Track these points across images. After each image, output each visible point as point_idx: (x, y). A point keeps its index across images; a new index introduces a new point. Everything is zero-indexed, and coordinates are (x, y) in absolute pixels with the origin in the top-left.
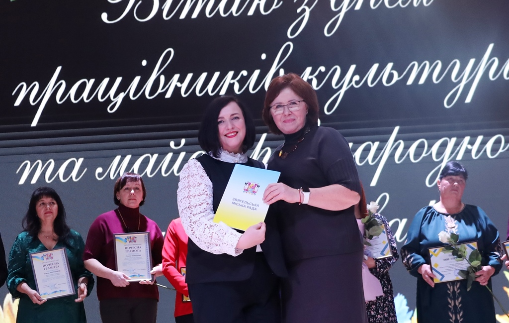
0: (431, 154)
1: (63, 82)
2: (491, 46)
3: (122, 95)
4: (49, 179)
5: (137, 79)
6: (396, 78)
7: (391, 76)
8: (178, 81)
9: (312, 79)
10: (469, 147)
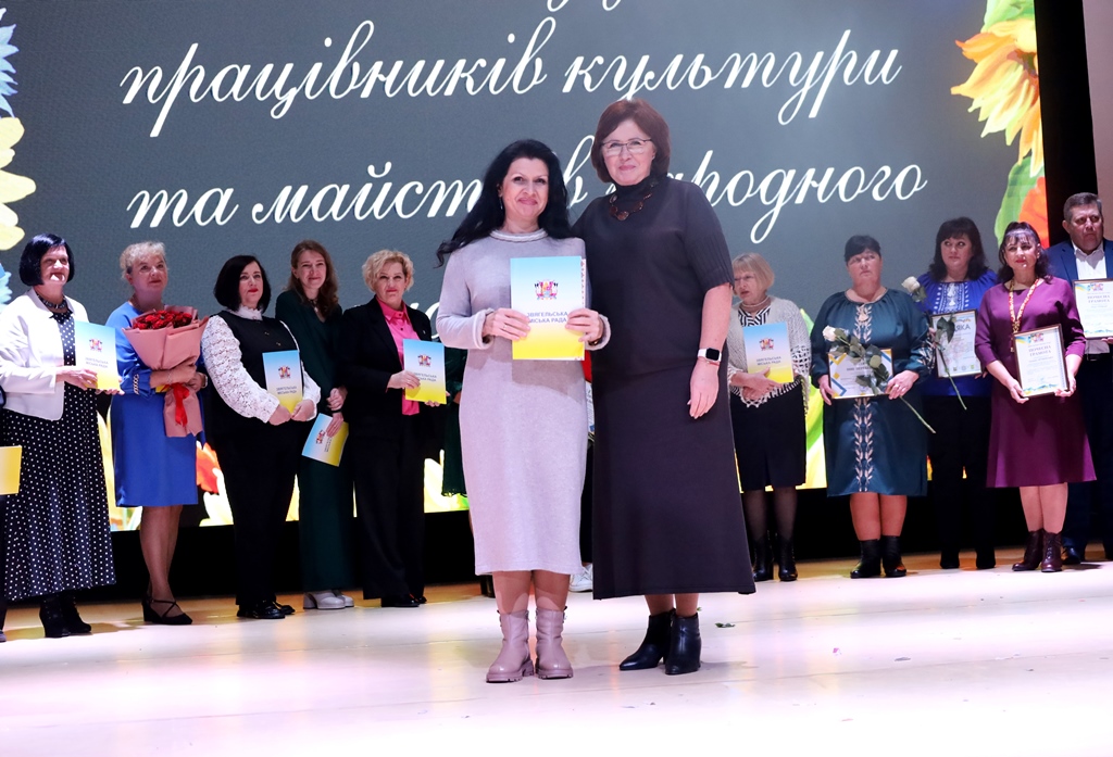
0: (759, 193)
1: (201, 67)
2: (847, 33)
3: (293, 92)
4: (180, 221)
5: (317, 67)
6: (708, 77)
7: (701, 74)
8: (381, 72)
9: (584, 75)
10: (814, 184)
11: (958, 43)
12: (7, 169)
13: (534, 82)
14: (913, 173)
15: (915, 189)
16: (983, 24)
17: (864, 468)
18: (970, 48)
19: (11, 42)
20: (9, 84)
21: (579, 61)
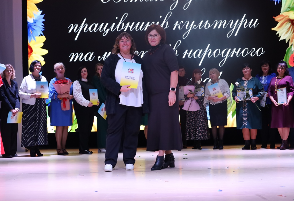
0: (221, 54)
1: (87, 24)
3: (108, 30)
4: (81, 60)
5: (114, 24)
6: (209, 26)
7: (207, 25)
8: (129, 25)
9: (178, 26)
10: (236, 52)
11: (273, 17)
12: (42, 48)
13: (166, 27)
14: (261, 50)
15: (262, 54)
16: (280, 12)
17: (245, 122)
18: (277, 19)
19: (43, 18)
20: (43, 28)
21: (177, 22)
